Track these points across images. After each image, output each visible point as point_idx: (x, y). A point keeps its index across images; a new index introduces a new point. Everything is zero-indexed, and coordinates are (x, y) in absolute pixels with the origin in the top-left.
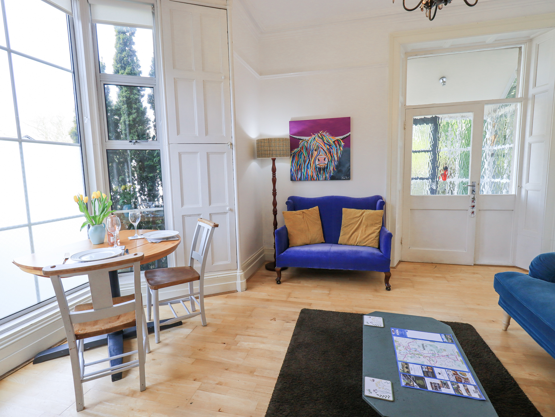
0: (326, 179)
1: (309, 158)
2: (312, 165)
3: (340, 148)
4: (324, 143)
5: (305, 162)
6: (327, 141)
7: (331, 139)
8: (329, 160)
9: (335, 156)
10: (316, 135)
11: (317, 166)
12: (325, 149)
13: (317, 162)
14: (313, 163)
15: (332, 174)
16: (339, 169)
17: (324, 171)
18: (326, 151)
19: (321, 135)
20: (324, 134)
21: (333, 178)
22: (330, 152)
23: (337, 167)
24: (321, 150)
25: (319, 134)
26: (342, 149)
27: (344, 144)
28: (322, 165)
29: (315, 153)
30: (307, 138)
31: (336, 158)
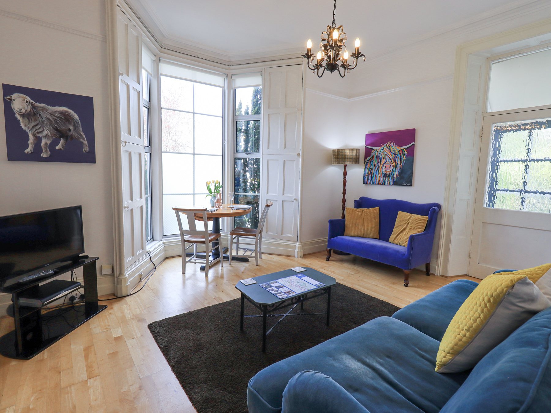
0: (390, 184)
1: (378, 165)
2: (380, 171)
3: (403, 156)
4: (391, 152)
5: (375, 168)
6: (393, 150)
7: (396, 149)
8: (394, 168)
9: (399, 164)
10: (385, 145)
11: (384, 172)
12: (391, 157)
13: (384, 169)
14: (381, 170)
15: (395, 180)
16: (402, 175)
17: (389, 177)
18: (392, 159)
19: (389, 145)
20: (391, 144)
21: (396, 184)
22: (395, 161)
23: (400, 174)
24: (388, 158)
25: (387, 145)
26: (405, 158)
27: (407, 153)
28: (388, 172)
29: (383, 161)
30: (377, 148)
31: (400, 166)
